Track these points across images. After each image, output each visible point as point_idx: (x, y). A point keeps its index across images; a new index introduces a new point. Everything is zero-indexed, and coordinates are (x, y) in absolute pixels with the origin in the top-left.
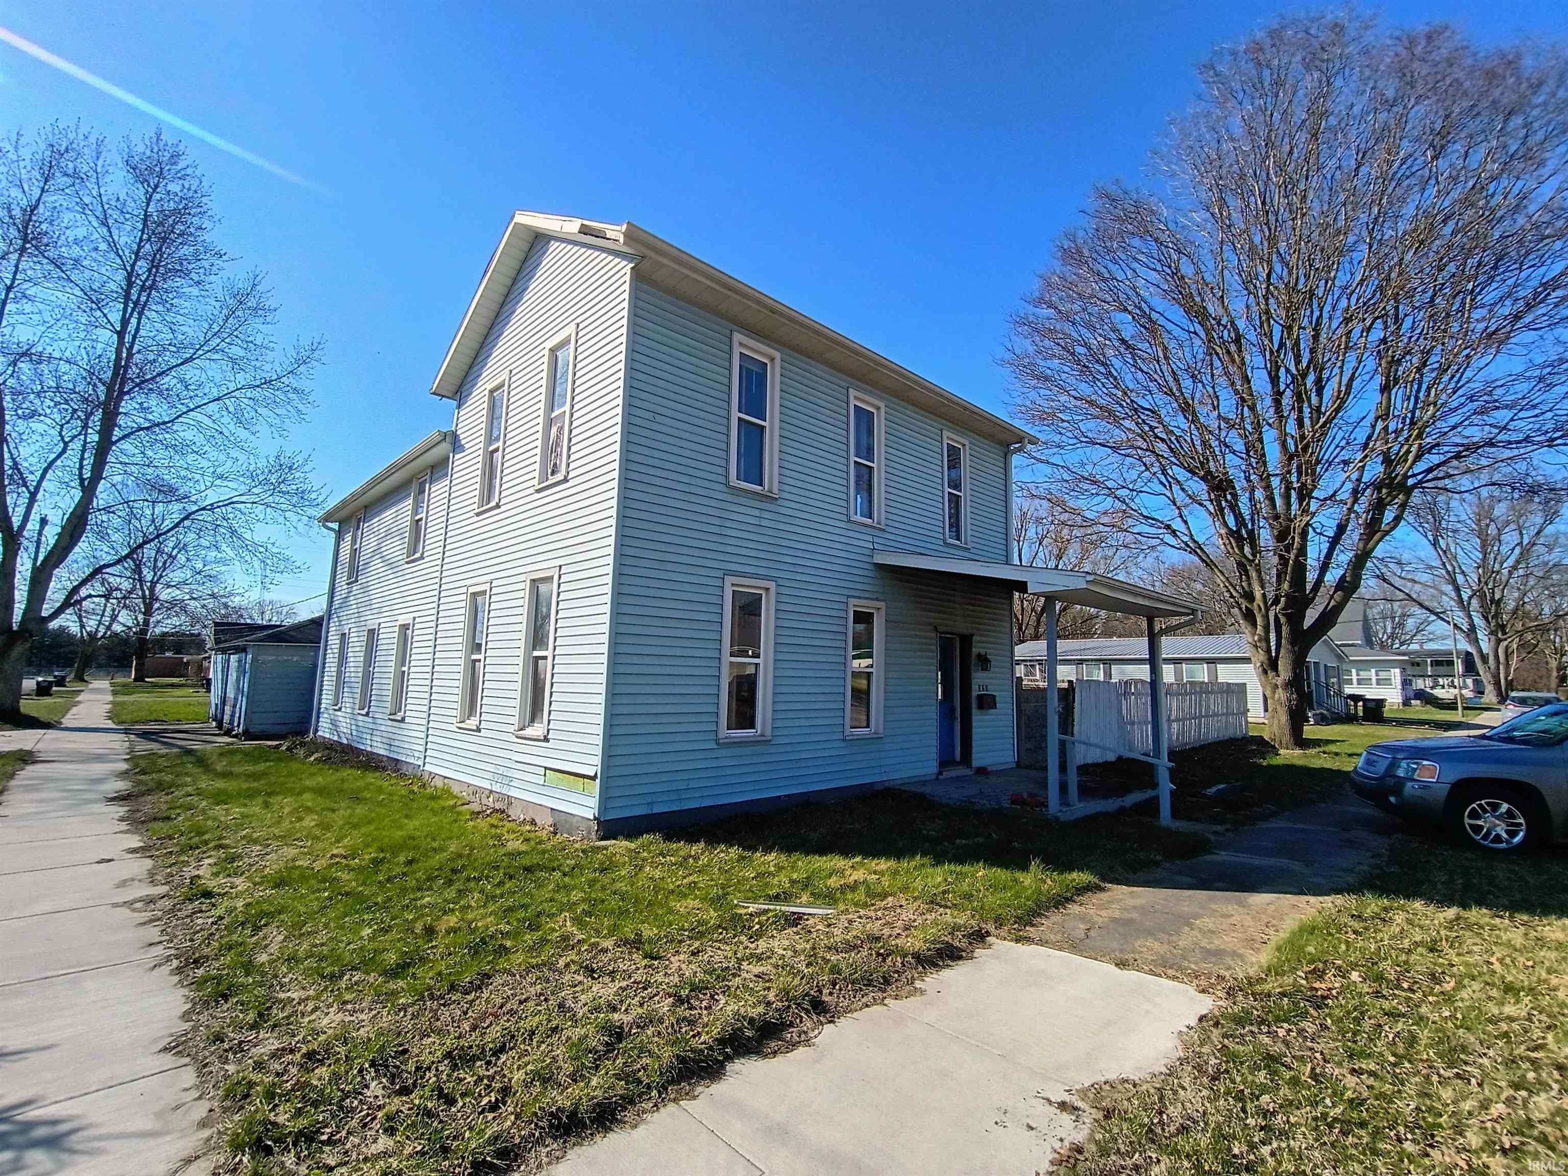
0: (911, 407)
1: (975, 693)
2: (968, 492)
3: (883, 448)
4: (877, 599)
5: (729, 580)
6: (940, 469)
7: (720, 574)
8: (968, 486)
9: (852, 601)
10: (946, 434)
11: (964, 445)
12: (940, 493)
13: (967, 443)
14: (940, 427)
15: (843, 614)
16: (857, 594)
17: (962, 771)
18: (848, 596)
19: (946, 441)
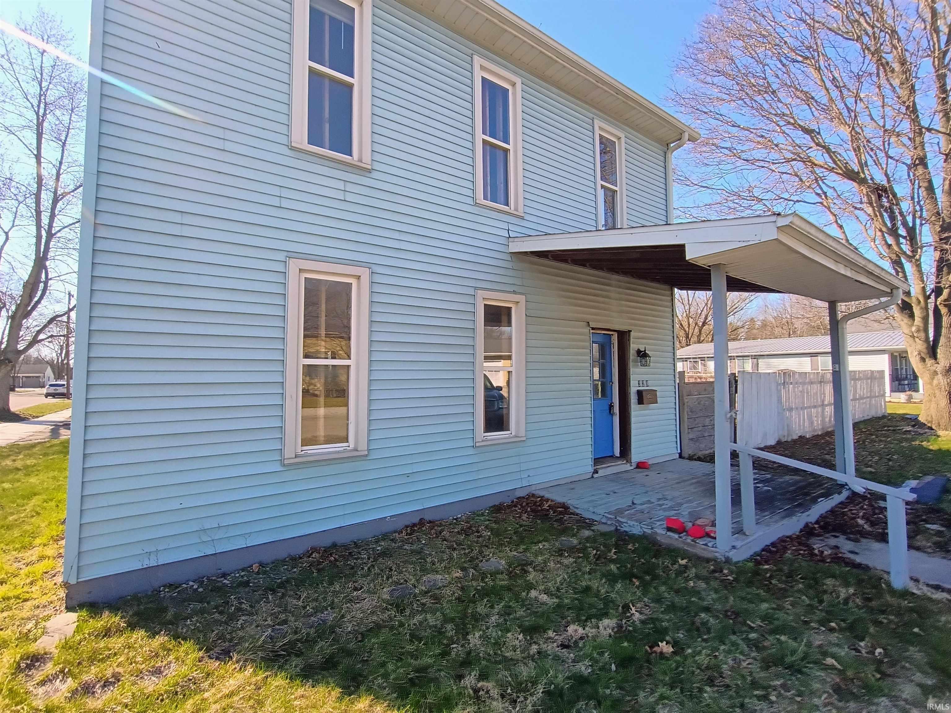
0: (554, 89)
1: (633, 389)
2: (625, 187)
3: (520, 129)
4: (514, 292)
5: (294, 265)
6: (591, 160)
7: (281, 256)
8: (624, 181)
9: (481, 294)
10: (597, 123)
11: (619, 138)
12: (592, 185)
13: (622, 136)
14: (591, 115)
15: (470, 308)
16: (489, 286)
17: (622, 467)
18: (476, 288)
19: (597, 132)
